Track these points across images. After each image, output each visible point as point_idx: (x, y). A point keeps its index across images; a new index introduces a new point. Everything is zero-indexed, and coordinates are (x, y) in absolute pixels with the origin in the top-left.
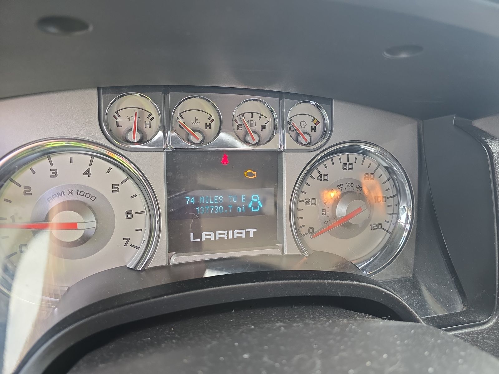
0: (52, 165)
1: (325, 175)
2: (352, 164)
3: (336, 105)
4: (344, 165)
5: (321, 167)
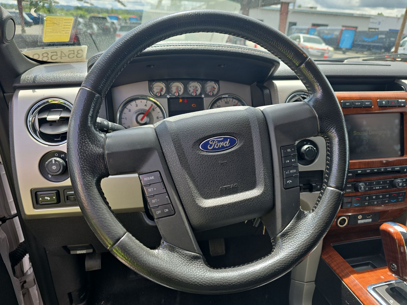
0: (136, 103)
1: (219, 106)
2: (228, 102)
3: (221, 83)
4: (226, 102)
5: (218, 103)
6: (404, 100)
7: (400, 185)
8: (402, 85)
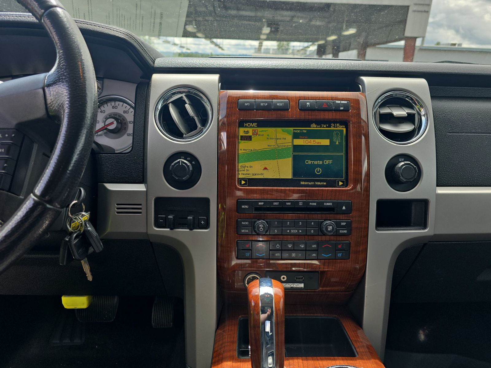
1: (103, 111)
2: (117, 106)
4: (113, 107)
5: (102, 107)
6: (346, 102)
7: (329, 229)
8: (360, 85)
